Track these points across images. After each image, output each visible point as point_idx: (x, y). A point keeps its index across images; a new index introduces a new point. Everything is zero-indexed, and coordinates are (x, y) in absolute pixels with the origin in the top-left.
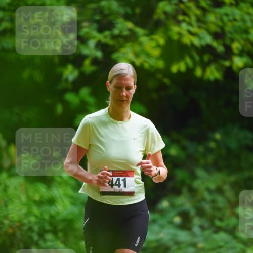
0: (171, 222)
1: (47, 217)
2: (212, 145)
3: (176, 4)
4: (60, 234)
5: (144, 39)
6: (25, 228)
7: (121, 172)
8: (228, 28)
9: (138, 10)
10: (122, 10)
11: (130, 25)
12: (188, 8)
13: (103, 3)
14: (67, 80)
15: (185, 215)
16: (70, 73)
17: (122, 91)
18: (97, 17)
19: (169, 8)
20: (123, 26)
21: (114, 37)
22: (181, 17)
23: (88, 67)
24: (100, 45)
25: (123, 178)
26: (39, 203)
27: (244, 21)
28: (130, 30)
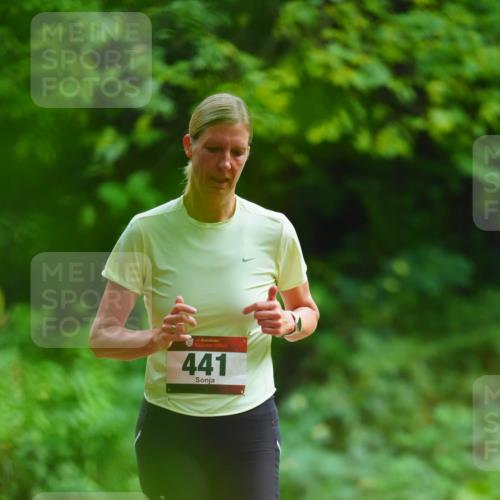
0: (308, 439)
1: (62, 431)
2: (389, 284)
3: (319, 8)
4: (90, 465)
5: (256, 77)
6: (20, 453)
7: (216, 341)
8: (422, 54)
9: (244, 20)
10: (212, 20)
11: (227, 49)
12: (343, 14)
13: (176, 6)
14: (103, 159)
15: (336, 425)
16: (110, 146)
17: (224, 158)
18: (164, 36)
19: (305, 15)
20: (215, 51)
21: (197, 74)
22: (328, 33)
23: (144, 133)
24: (169, 90)
25: (219, 354)
26: (49, 406)
27: (452, 39)
28: (229, 59)
